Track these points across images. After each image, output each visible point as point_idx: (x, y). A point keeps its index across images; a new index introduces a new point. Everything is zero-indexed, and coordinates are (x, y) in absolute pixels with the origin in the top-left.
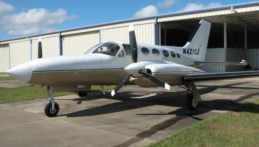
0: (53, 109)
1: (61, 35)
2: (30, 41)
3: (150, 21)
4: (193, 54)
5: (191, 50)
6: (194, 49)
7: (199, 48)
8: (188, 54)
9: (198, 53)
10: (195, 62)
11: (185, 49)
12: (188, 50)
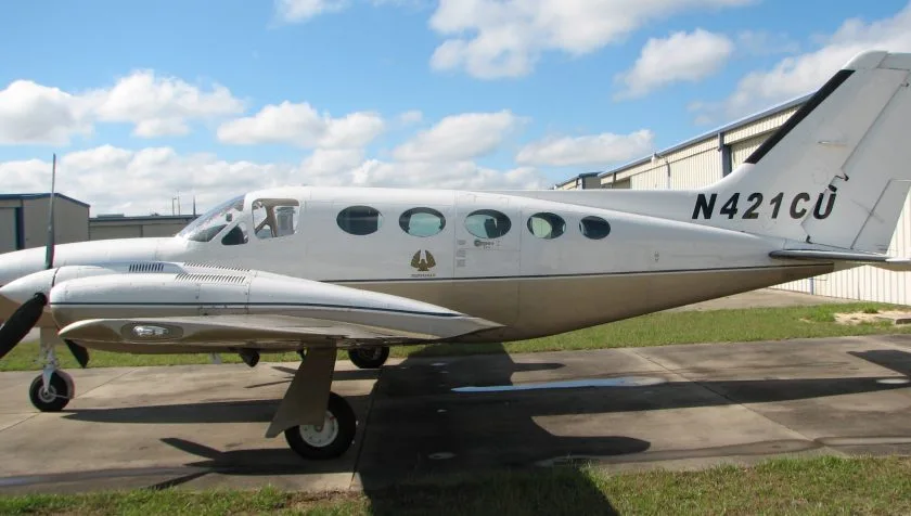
0: (46, 390)
1: (726, 142)
4: (775, 215)
5: (755, 200)
6: (781, 195)
7: (833, 189)
8: (731, 217)
9: (822, 211)
10: (773, 255)
11: (714, 197)
12: (735, 198)
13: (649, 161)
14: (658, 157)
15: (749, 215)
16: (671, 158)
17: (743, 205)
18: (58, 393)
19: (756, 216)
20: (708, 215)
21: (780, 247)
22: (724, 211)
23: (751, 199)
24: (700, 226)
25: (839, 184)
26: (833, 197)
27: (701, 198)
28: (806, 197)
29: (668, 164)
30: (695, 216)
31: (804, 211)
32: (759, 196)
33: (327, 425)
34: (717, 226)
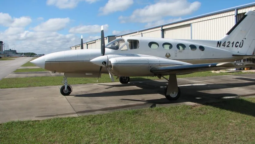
0: (66, 90)
1: (163, 29)
2: (141, 35)
3: (231, 13)
4: (232, 47)
5: (229, 43)
6: (234, 42)
7: (243, 41)
8: (224, 47)
9: (241, 46)
10: (233, 55)
11: (221, 42)
12: (225, 42)
13: (137, 32)
14: (139, 32)
15: (228, 46)
16: (143, 32)
17: (227, 44)
18: (69, 91)
19: (229, 47)
20: (220, 46)
21: (235, 53)
22: (223, 45)
23: (228, 43)
24: (218, 48)
25: (244, 40)
26: (243, 43)
27: (218, 42)
28: (238, 42)
29: (142, 34)
30: (217, 46)
31: (238, 46)
32: (229, 42)
33: (175, 93)
34: (221, 48)
